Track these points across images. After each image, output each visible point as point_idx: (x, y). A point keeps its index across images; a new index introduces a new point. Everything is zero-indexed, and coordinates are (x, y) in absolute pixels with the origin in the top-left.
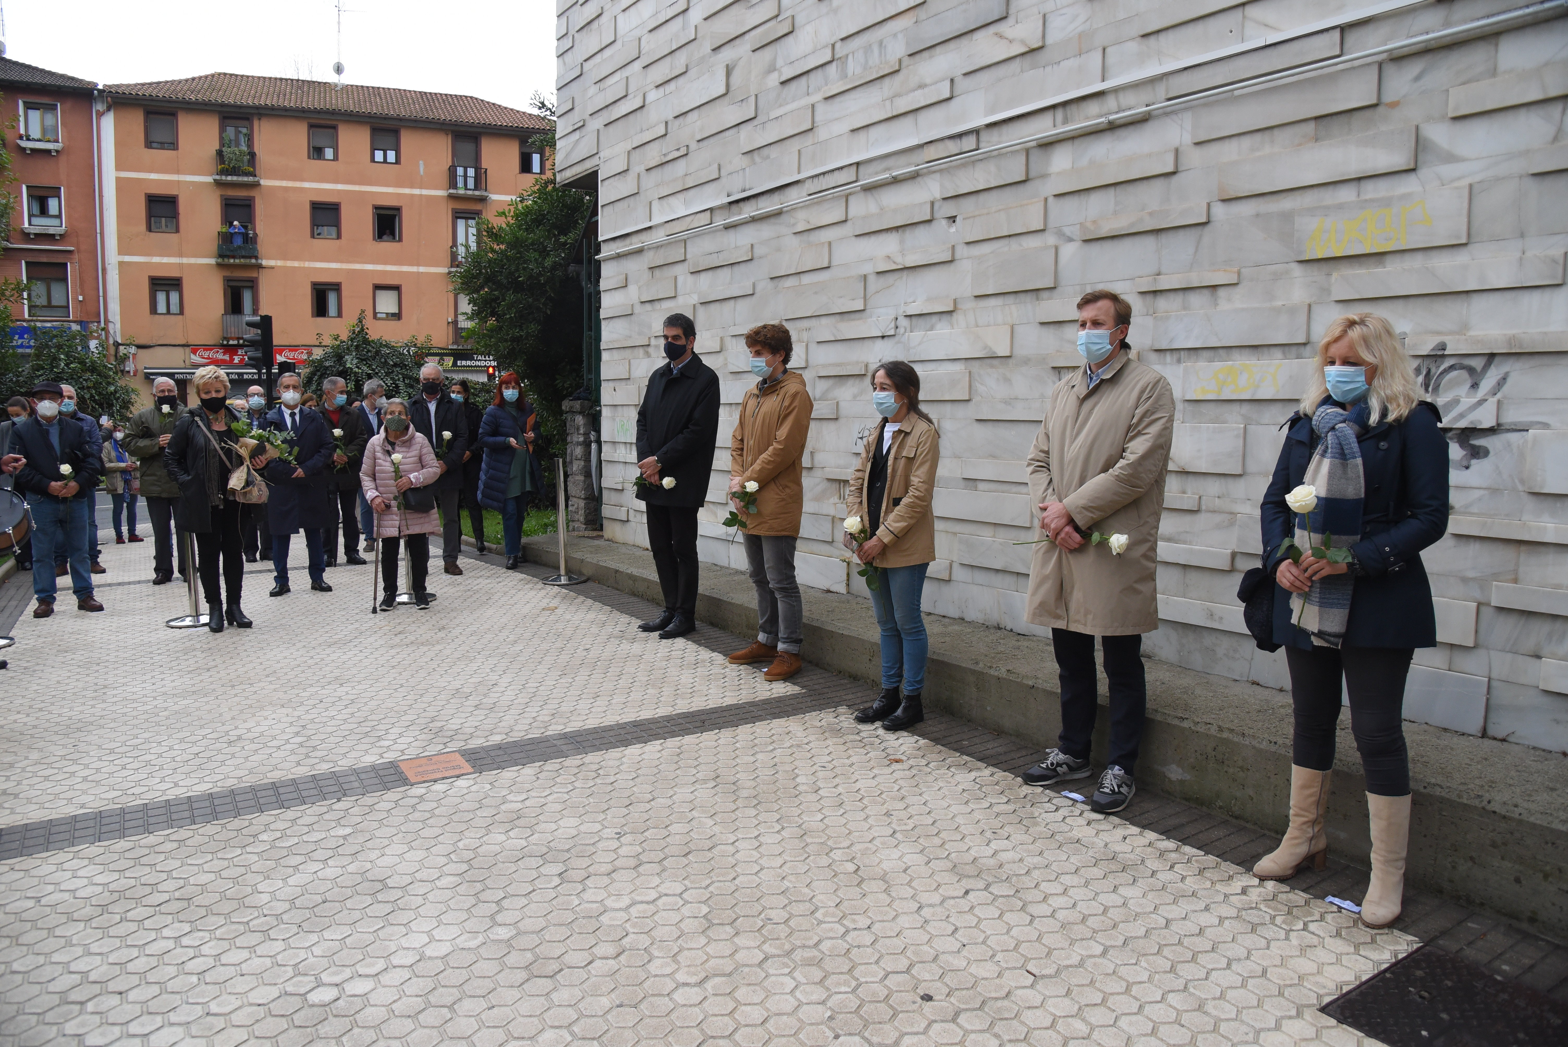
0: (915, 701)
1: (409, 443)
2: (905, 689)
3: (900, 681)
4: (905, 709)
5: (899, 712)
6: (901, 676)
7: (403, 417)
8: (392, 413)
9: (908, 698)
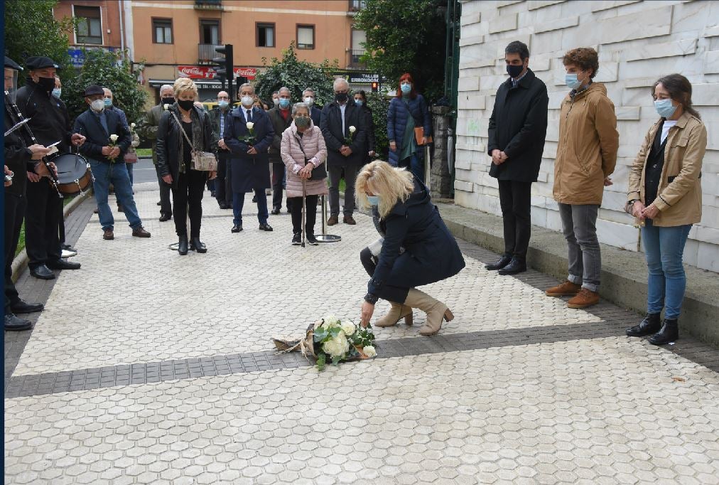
0: (672, 324)
1: (311, 134)
2: (666, 314)
3: (661, 309)
4: (665, 329)
5: (661, 332)
6: (663, 305)
7: (307, 117)
8: (300, 115)
9: (669, 322)
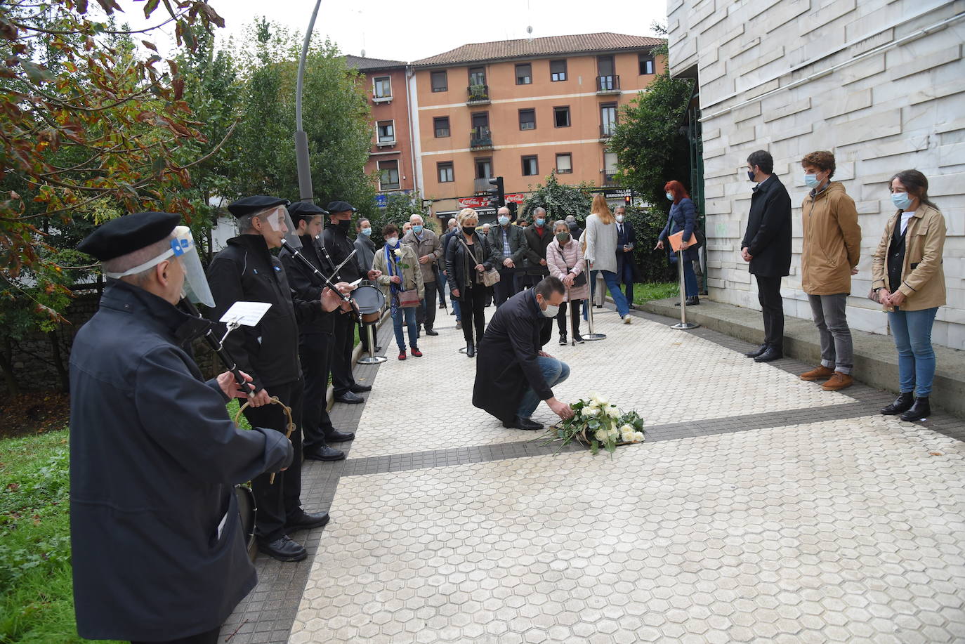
0: (924, 401)
2: (917, 393)
4: (917, 406)
6: (914, 384)
7: (566, 232)
8: (560, 231)
